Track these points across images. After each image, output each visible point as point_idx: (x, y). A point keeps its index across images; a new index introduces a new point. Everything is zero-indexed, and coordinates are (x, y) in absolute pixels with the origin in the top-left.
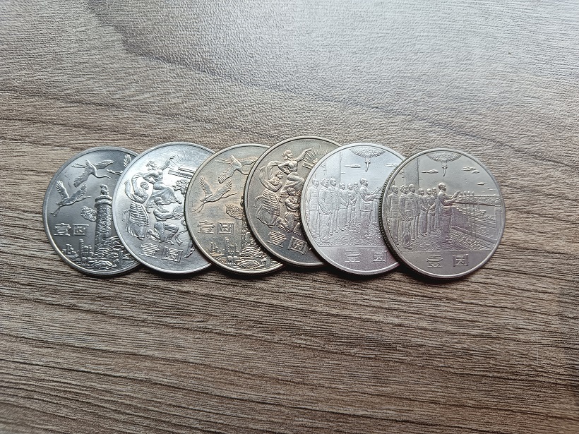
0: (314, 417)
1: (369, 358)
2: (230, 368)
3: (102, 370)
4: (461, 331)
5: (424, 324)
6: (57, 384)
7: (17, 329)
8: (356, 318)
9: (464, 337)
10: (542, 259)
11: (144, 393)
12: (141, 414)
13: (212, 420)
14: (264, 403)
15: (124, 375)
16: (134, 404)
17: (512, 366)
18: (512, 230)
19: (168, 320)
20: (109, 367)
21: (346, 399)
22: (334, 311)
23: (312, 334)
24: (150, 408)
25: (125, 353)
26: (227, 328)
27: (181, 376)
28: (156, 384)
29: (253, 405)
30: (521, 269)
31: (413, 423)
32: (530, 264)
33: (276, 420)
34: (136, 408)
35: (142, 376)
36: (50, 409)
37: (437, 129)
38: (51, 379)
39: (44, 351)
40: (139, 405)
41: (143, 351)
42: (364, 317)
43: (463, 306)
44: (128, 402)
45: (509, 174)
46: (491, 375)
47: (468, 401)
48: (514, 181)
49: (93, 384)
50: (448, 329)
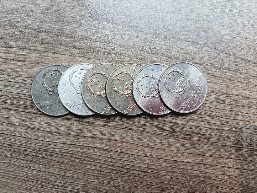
0: (165, 162)
1: (187, 139)
2: (133, 143)
3: (81, 144)
4: (222, 129)
5: (208, 126)
6: (63, 150)
7: (46, 128)
8: (181, 124)
9: (223, 131)
10: (252, 101)
11: (99, 153)
12: (97, 161)
13: (126, 163)
14: (146, 157)
15: (91, 146)
16: (95, 157)
17: (241, 142)
18: (241, 90)
19: (108, 124)
20: (85, 143)
21: (178, 155)
22: (173, 121)
23: (164, 129)
24: (101, 159)
25: (91, 137)
26: (132, 127)
27: (113, 146)
28: (103, 149)
29: (142, 157)
30: (244, 105)
31: (203, 164)
32: (248, 103)
33: (151, 163)
34: (95, 159)
35: (98, 146)
36: (60, 160)
37: (212, 50)
38: (60, 148)
39: (58, 137)
40: (96, 158)
41: (98, 136)
42: (185, 123)
43: (222, 119)
44: (92, 157)
45: (240, 68)
46: (233, 146)
47: (224, 156)
48: (241, 71)
49: (78, 150)
50: (217, 128)
